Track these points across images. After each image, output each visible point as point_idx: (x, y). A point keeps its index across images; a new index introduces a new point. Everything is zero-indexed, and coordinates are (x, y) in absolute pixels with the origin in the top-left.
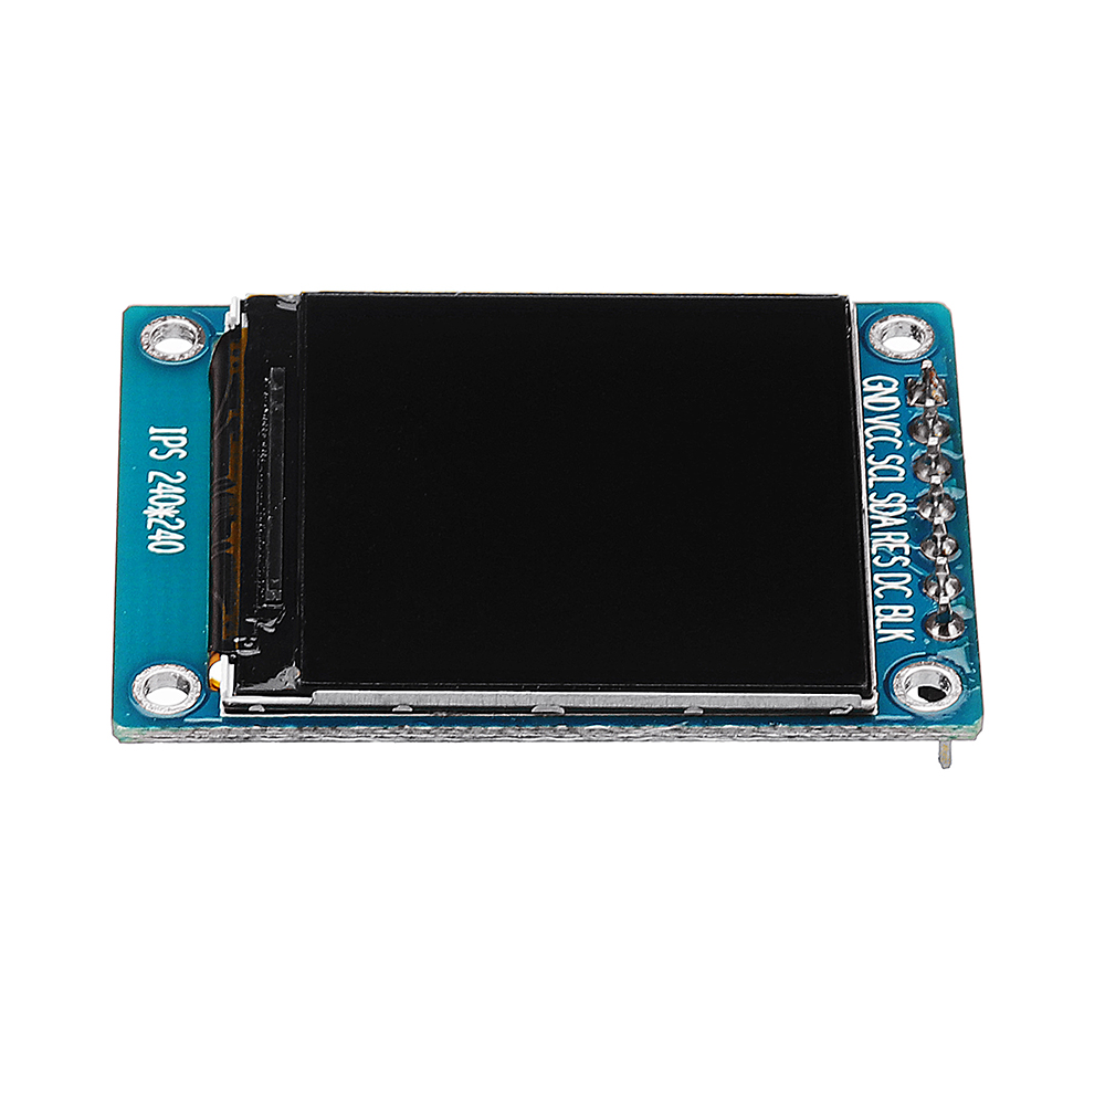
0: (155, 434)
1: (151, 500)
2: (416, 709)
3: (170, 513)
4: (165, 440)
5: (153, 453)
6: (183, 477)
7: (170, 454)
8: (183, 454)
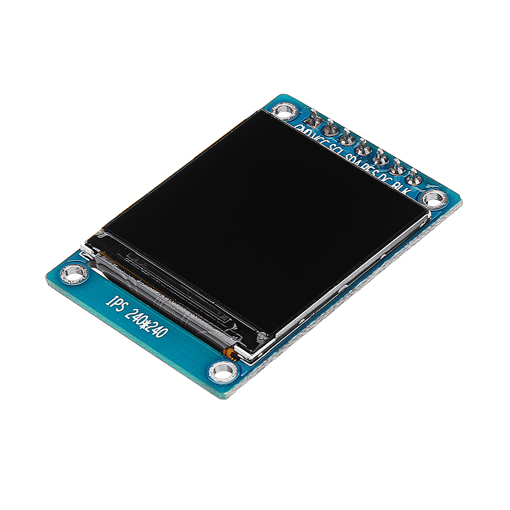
0: (110, 304)
1: (137, 323)
2: (305, 318)
3: (148, 322)
4: (115, 303)
5: (117, 310)
6: (137, 310)
7: (123, 306)
8: (127, 304)
